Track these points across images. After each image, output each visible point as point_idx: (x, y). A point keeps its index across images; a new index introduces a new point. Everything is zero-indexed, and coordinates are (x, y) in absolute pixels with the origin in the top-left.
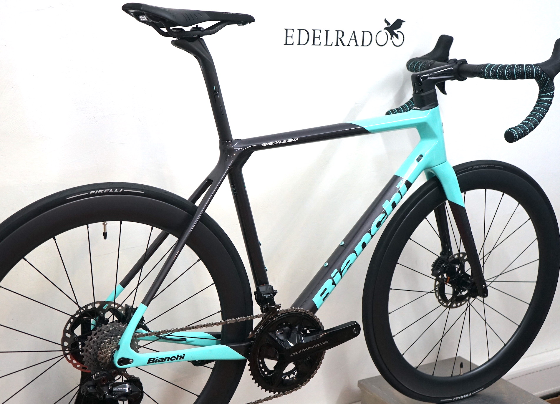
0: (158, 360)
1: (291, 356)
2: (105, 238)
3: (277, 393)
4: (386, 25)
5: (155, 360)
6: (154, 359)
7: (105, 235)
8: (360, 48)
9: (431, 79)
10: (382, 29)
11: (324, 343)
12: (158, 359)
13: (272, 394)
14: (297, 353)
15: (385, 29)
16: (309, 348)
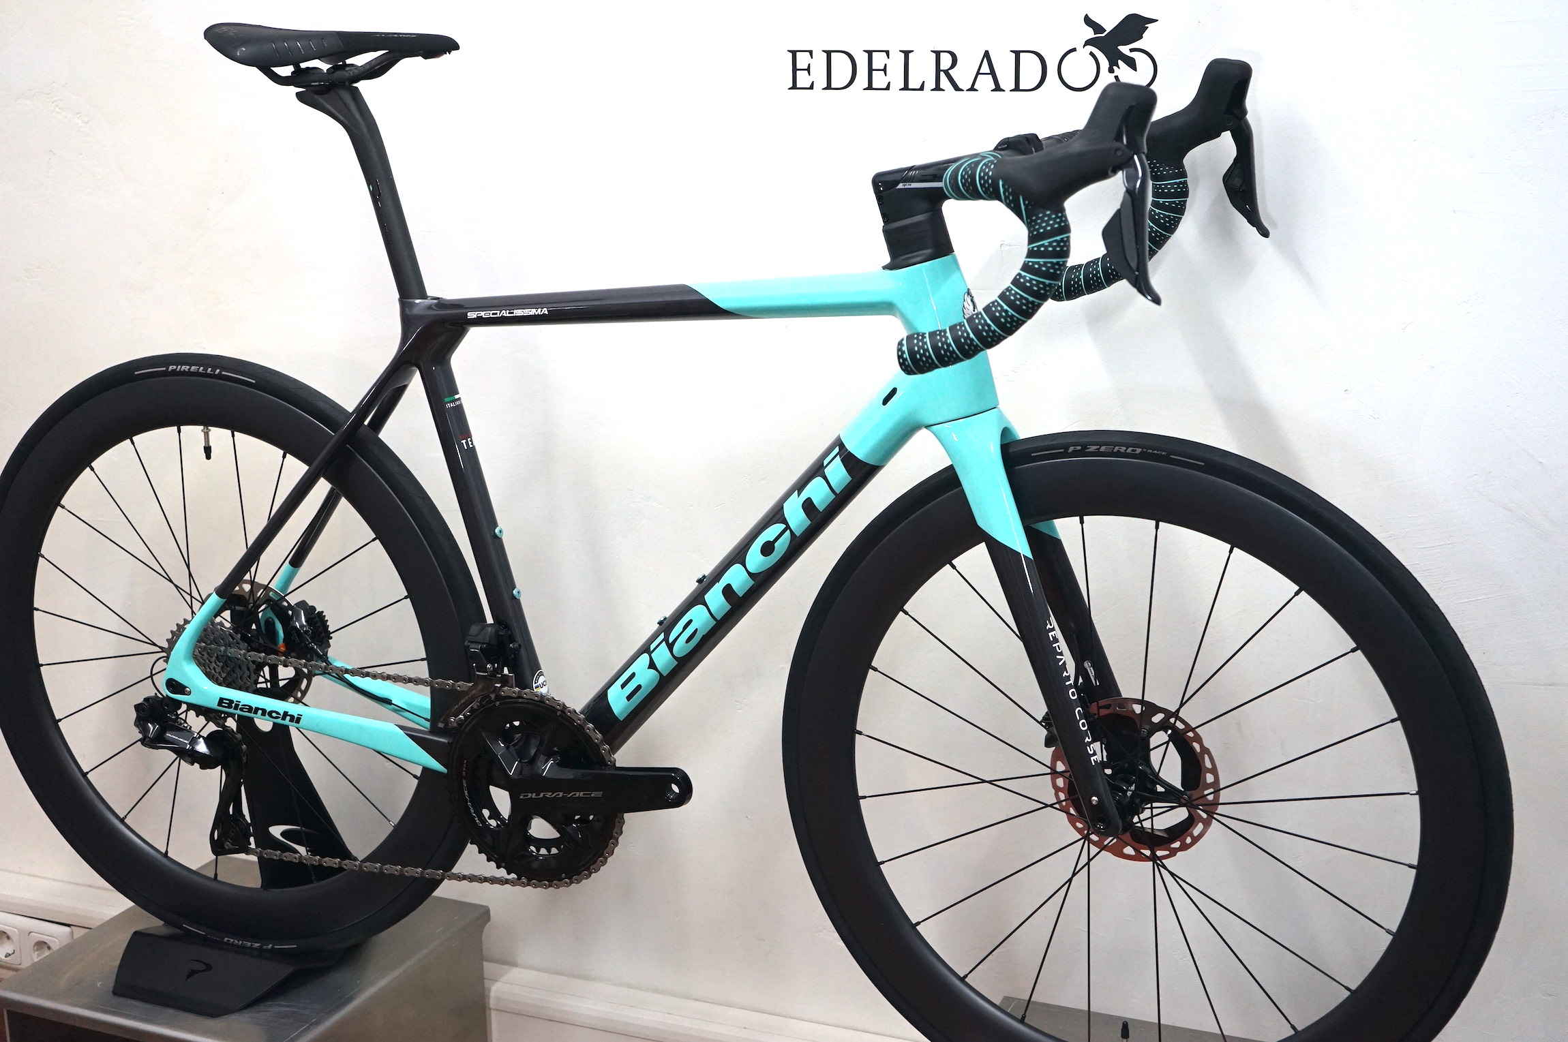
0: (240, 707)
1: (521, 797)
2: (208, 457)
3: (513, 876)
4: (1090, 33)
5: (233, 705)
6: (231, 701)
7: (208, 451)
8: (1008, 96)
9: (909, 187)
11: (592, 795)
12: (241, 704)
13: (502, 873)
14: (534, 795)
16: (561, 794)
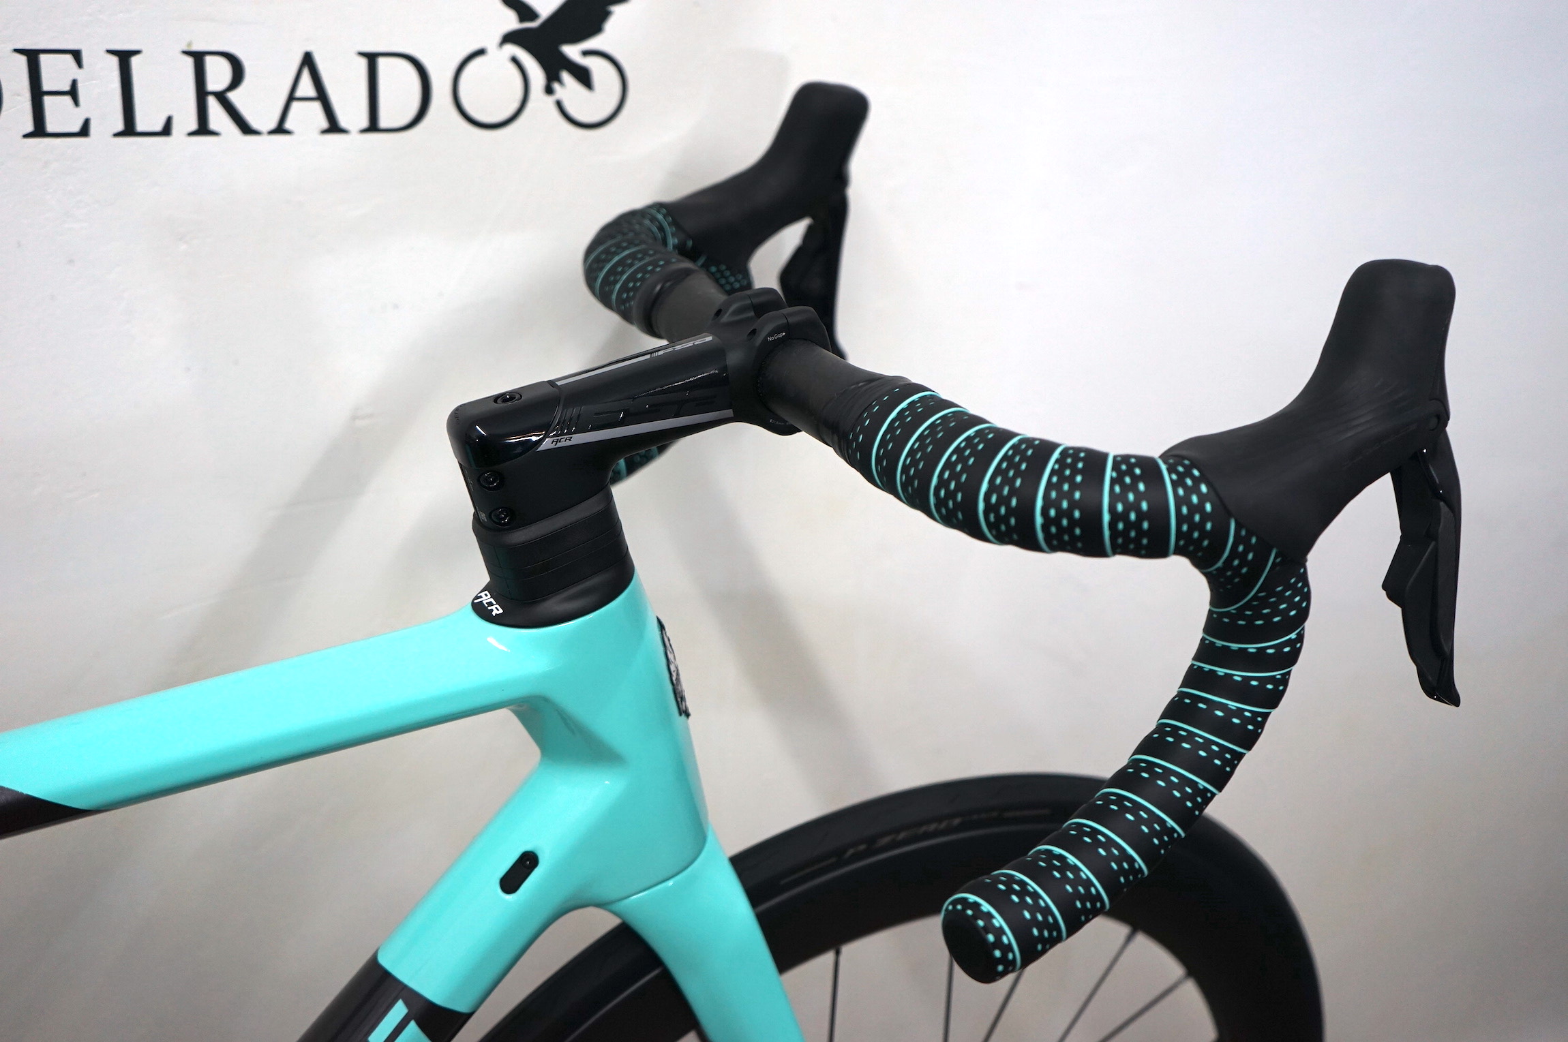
4: (510, 21)
8: (354, 143)
9: (568, 443)
10: (491, 40)
15: (509, 38)
